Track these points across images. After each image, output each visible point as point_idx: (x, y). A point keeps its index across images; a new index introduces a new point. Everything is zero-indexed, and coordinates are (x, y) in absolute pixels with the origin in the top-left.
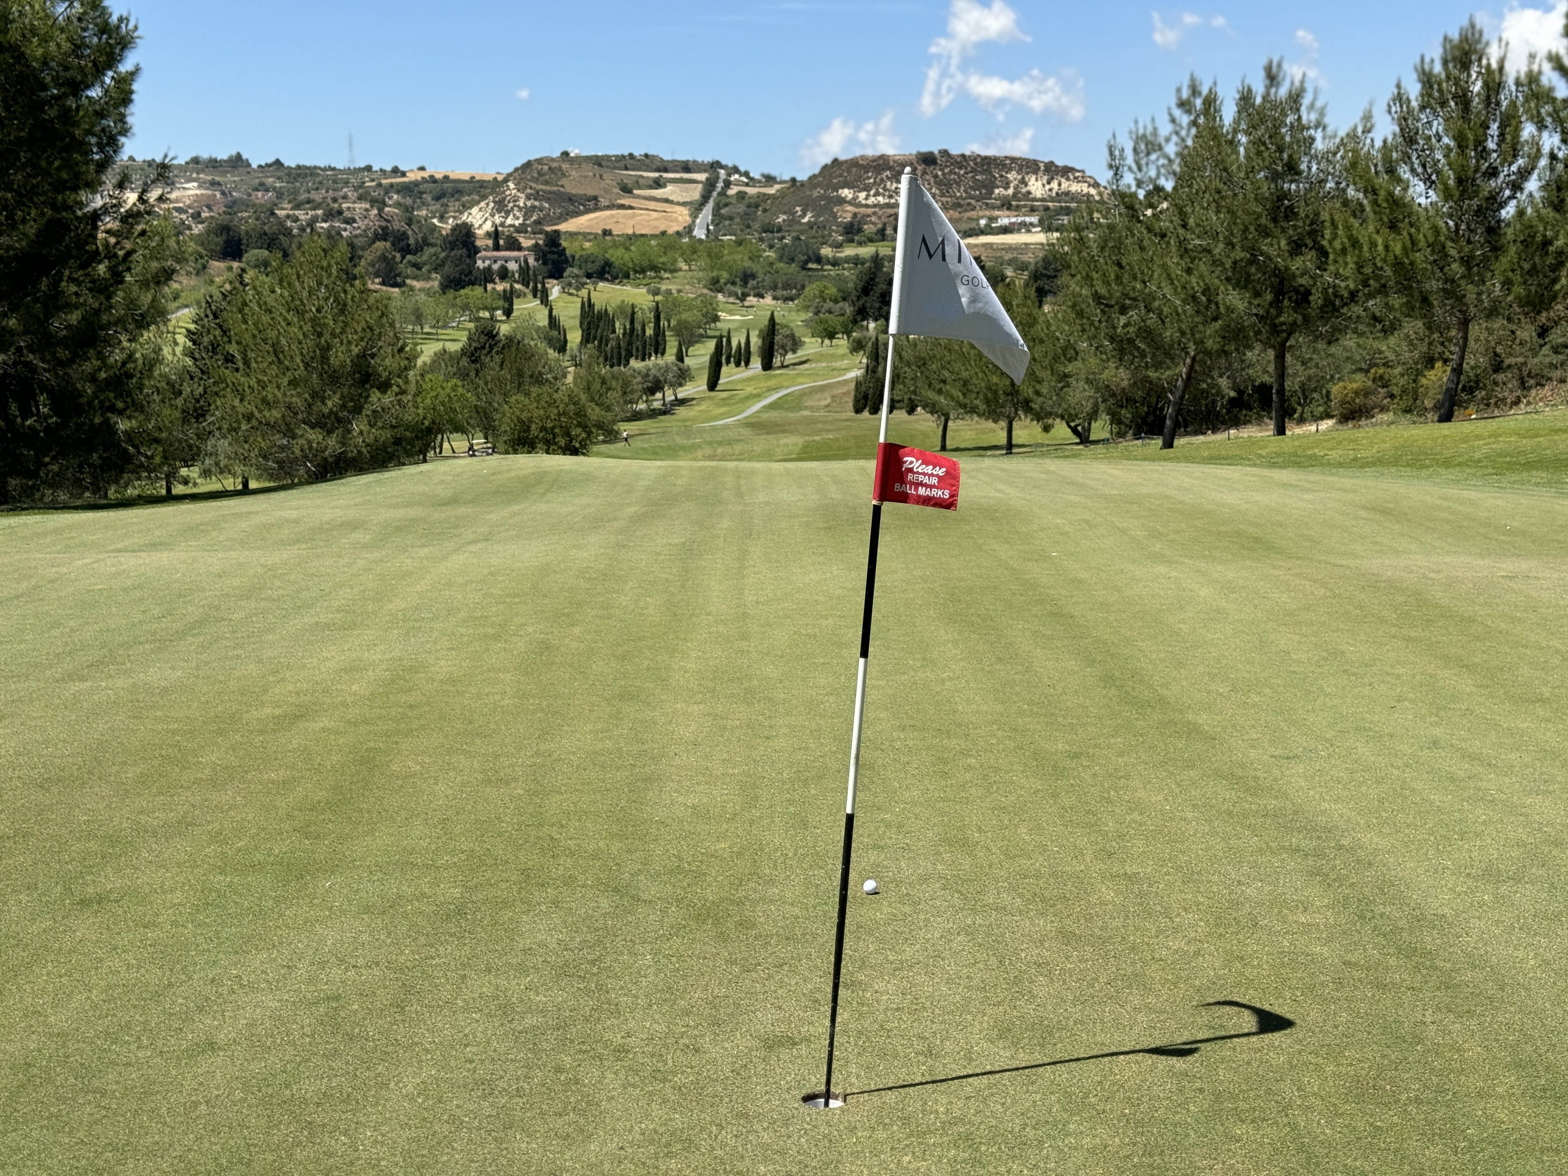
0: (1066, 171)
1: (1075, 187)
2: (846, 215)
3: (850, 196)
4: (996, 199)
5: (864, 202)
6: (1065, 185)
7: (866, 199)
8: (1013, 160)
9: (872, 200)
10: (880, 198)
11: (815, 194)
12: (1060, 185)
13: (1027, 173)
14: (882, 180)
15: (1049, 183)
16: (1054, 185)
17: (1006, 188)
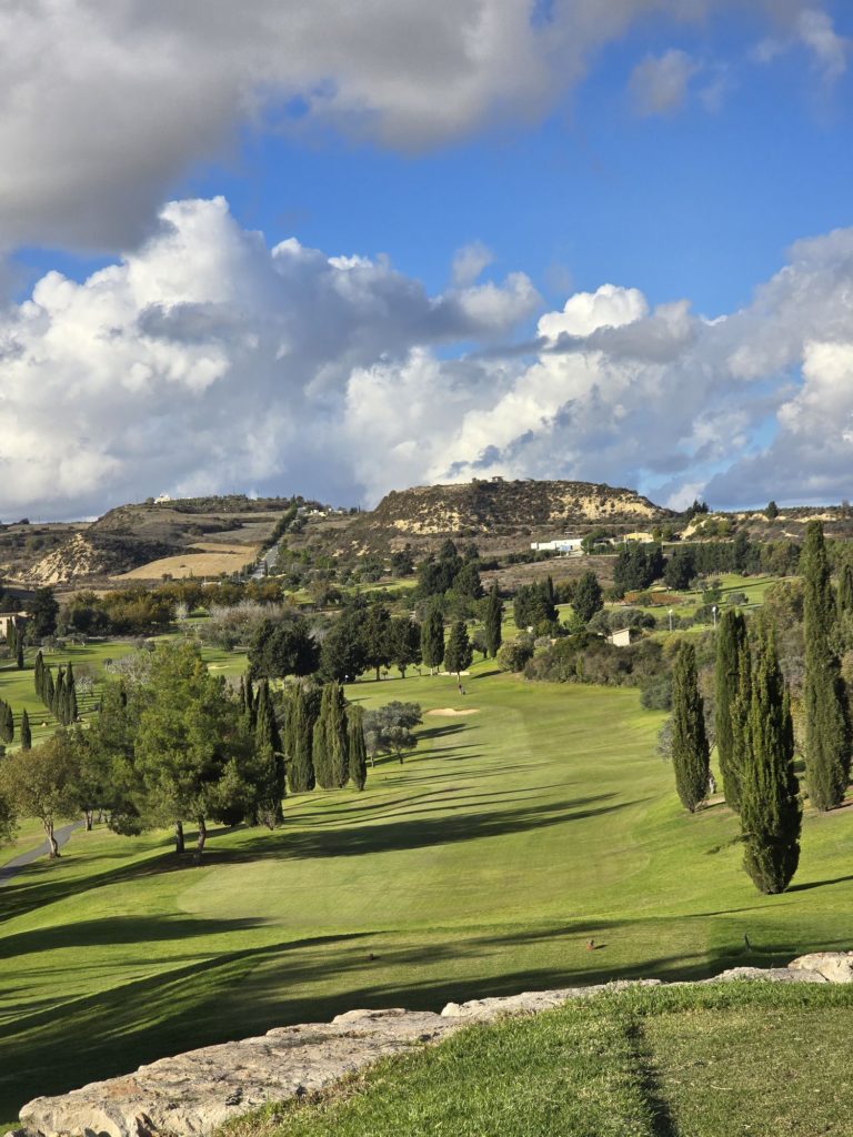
0: (617, 493)
1: (629, 507)
2: (398, 546)
3: (405, 527)
4: (552, 523)
5: (419, 532)
6: (619, 506)
7: (421, 529)
8: (567, 484)
9: (426, 530)
10: (435, 528)
11: (372, 527)
12: (613, 506)
13: (582, 496)
14: (436, 510)
15: (603, 504)
16: (608, 506)
17: (561, 512)
